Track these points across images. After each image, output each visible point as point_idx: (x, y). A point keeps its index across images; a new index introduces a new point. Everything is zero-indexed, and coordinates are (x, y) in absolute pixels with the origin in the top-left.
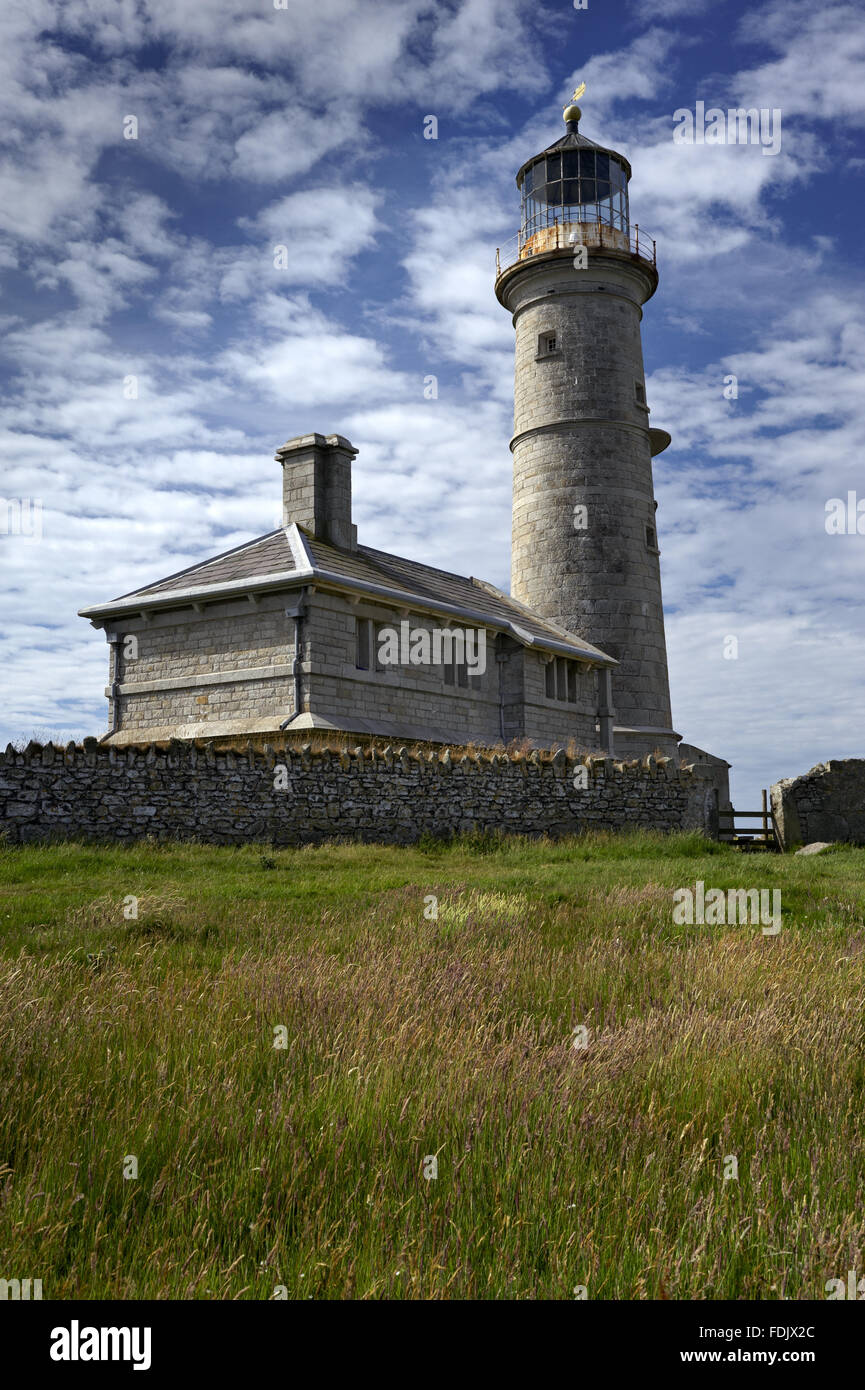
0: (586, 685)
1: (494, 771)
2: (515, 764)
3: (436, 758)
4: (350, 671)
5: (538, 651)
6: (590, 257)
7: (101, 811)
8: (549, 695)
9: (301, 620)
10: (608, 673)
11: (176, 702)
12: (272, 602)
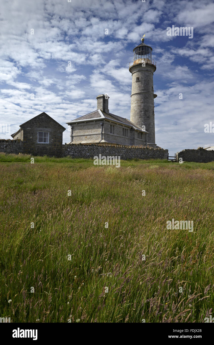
0: (143, 136)
1: (137, 149)
2: (140, 148)
3: (129, 147)
4: (109, 133)
5: (137, 131)
6: (146, 65)
7: (82, 154)
8: (138, 138)
9: (102, 125)
10: (147, 134)
11: (82, 138)
12: (98, 122)
